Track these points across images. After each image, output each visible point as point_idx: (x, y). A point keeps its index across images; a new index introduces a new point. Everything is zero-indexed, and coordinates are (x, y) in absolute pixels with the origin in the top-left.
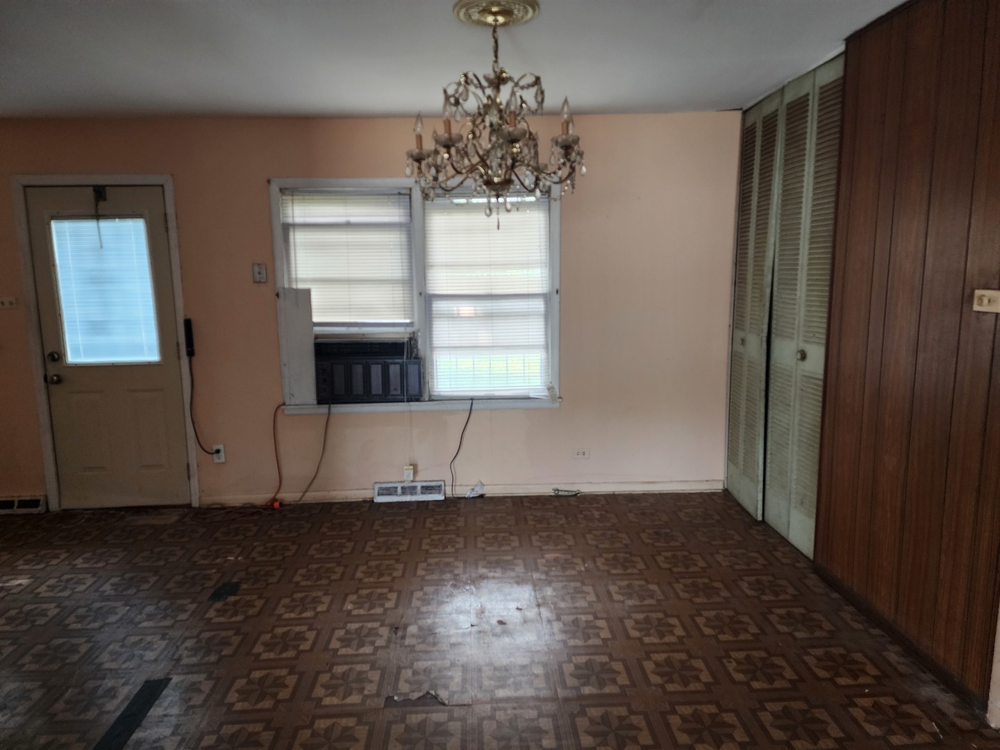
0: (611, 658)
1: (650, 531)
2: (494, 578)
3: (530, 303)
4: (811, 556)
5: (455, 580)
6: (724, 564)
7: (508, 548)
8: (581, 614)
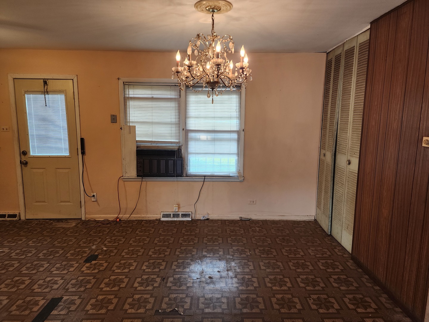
0: (258, 296)
1: (281, 238)
2: (209, 257)
3: (231, 135)
4: (350, 251)
5: (192, 257)
6: (312, 254)
7: (217, 243)
8: (246, 275)
